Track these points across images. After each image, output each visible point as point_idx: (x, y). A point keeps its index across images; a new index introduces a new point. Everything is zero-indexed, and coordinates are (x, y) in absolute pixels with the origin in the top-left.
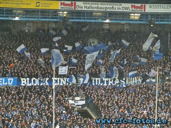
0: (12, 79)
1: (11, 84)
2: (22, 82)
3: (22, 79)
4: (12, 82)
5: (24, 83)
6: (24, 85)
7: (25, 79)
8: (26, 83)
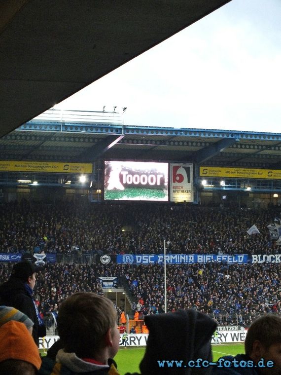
0: (243, 256)
1: (242, 261)
2: (254, 259)
3: (253, 256)
4: (242, 259)
5: (255, 260)
6: (255, 262)
7: (256, 256)
8: (257, 260)
